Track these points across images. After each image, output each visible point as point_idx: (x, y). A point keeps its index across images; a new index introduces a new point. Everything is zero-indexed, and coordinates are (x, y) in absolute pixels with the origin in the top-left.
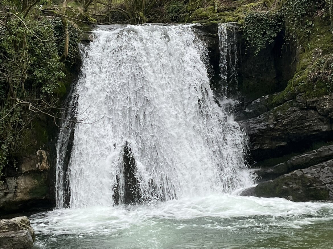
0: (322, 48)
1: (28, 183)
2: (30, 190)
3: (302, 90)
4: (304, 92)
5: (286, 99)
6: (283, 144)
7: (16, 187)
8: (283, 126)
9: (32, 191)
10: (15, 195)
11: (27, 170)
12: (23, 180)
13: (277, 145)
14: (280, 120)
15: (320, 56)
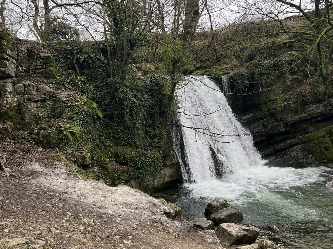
0: (281, 90)
1: (170, 171)
2: (171, 175)
3: (279, 112)
4: (280, 113)
5: (267, 116)
6: (264, 138)
7: (165, 174)
8: (268, 130)
9: (171, 176)
10: (164, 179)
11: (169, 164)
12: (167, 170)
13: (262, 139)
14: (267, 127)
15: (281, 94)
